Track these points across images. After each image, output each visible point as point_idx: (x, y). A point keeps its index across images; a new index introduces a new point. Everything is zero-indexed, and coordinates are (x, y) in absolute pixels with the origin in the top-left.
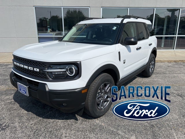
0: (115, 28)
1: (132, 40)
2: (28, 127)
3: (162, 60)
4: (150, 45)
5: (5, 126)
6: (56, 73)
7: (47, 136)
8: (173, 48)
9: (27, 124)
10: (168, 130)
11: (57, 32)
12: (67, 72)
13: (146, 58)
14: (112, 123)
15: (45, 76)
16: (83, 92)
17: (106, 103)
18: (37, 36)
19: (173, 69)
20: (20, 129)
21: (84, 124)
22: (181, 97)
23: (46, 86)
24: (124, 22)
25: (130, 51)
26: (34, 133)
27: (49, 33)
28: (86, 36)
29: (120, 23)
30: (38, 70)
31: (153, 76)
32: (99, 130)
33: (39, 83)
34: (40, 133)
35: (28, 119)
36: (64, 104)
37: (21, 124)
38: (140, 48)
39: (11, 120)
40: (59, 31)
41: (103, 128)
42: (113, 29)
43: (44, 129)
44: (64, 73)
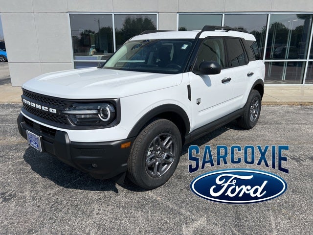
0: (185, 47)
1: (213, 66)
2: (43, 199)
3: (278, 101)
4: (250, 75)
5: (10, 195)
6: (83, 117)
7: (70, 212)
8: (301, 81)
9: (42, 194)
10: (262, 211)
11: (106, 54)
12: (99, 115)
13: (242, 97)
14: (173, 197)
15: (65, 120)
16: (123, 146)
17: (166, 166)
18: (72, 61)
19: (295, 116)
20: (31, 200)
21: (129, 197)
22: (297, 161)
23: (66, 135)
24: (201, 37)
25: (208, 83)
26: (51, 207)
27: (92, 55)
28: (144, 61)
29: (194, 38)
30: (55, 111)
31: (257, 127)
32: (151, 207)
33: (55, 130)
34: (60, 207)
35: (45, 187)
36: (94, 165)
37: (33, 194)
38: (229, 80)
39: (20, 188)
40: (109, 52)
41: (159, 204)
42: (182, 48)
43: (67, 201)
44: (94, 116)
